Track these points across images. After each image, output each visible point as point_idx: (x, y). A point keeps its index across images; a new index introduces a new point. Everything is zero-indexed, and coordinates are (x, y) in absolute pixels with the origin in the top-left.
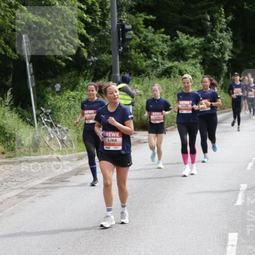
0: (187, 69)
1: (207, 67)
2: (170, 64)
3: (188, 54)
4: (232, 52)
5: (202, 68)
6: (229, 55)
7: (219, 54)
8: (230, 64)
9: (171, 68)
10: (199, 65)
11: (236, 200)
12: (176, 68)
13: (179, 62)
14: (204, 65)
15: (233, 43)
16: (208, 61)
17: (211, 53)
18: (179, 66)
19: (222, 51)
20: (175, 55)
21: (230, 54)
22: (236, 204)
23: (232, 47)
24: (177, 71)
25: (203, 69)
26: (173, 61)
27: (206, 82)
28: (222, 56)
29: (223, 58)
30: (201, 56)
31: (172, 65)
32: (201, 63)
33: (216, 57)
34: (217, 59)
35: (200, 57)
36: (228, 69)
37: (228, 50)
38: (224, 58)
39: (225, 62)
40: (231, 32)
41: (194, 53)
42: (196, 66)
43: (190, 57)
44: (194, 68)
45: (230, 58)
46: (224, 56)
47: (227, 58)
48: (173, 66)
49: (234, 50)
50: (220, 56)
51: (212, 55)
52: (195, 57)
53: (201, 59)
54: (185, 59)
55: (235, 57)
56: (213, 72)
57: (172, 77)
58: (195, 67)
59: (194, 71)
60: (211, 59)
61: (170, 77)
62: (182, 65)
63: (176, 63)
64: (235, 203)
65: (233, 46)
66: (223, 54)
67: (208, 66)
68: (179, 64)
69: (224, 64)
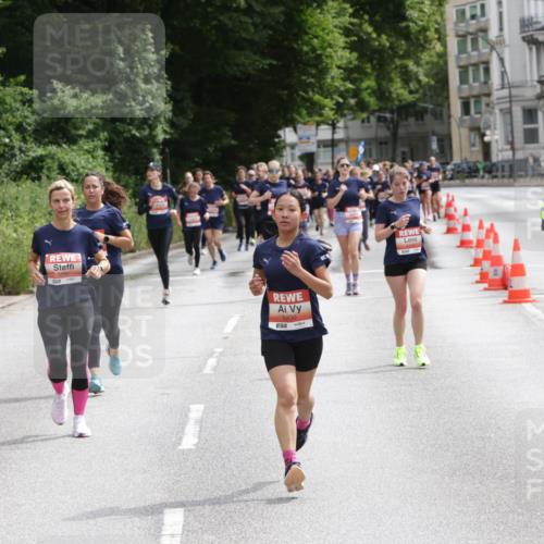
0: (76, 161)
1: (119, 156)
2: (40, 151)
3: (77, 128)
4: (172, 124)
5: (107, 158)
6: (165, 132)
7: (144, 129)
8: (167, 150)
9: (41, 159)
10: (100, 153)
11: (181, 439)
12: (53, 158)
13: (60, 145)
14: (112, 153)
15: (173, 106)
16: (120, 143)
17: (127, 127)
18: (59, 155)
19: (150, 122)
20: (50, 132)
21: (168, 129)
22: (180, 447)
23: (170, 114)
24: (55, 166)
25: (110, 161)
26: (46, 145)
27: (95, 187)
28: (150, 134)
29: (152, 137)
30: (106, 134)
31: (44, 153)
32: (105, 149)
33: (137, 134)
34: (140, 140)
35: (104, 135)
36: (163, 160)
37: (162, 119)
38: (155, 137)
39: (156, 145)
40: (169, 82)
41: (91, 127)
42: (95, 154)
43: (81, 136)
44: (91, 160)
45: (168, 137)
46: (154, 133)
47: (161, 137)
48: (46, 156)
49: (175, 120)
50: (146, 132)
51: (130, 131)
52: (92, 135)
53: (106, 140)
54: (72, 141)
55: (176, 136)
56: (132, 168)
57: (44, 178)
58: (93, 157)
59: (90, 166)
60: (126, 140)
61: (39, 178)
62: (65, 153)
63: (53, 149)
64: (179, 444)
65: (173, 111)
66: (152, 128)
67: (121, 154)
68: (59, 150)
69: (155, 150)
